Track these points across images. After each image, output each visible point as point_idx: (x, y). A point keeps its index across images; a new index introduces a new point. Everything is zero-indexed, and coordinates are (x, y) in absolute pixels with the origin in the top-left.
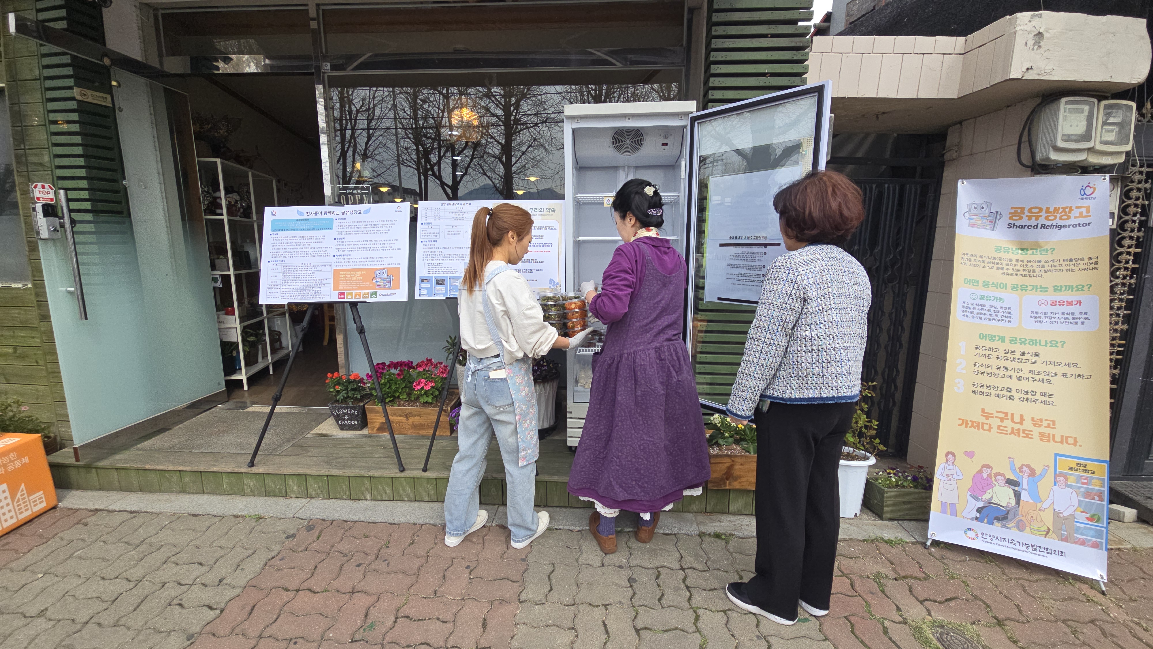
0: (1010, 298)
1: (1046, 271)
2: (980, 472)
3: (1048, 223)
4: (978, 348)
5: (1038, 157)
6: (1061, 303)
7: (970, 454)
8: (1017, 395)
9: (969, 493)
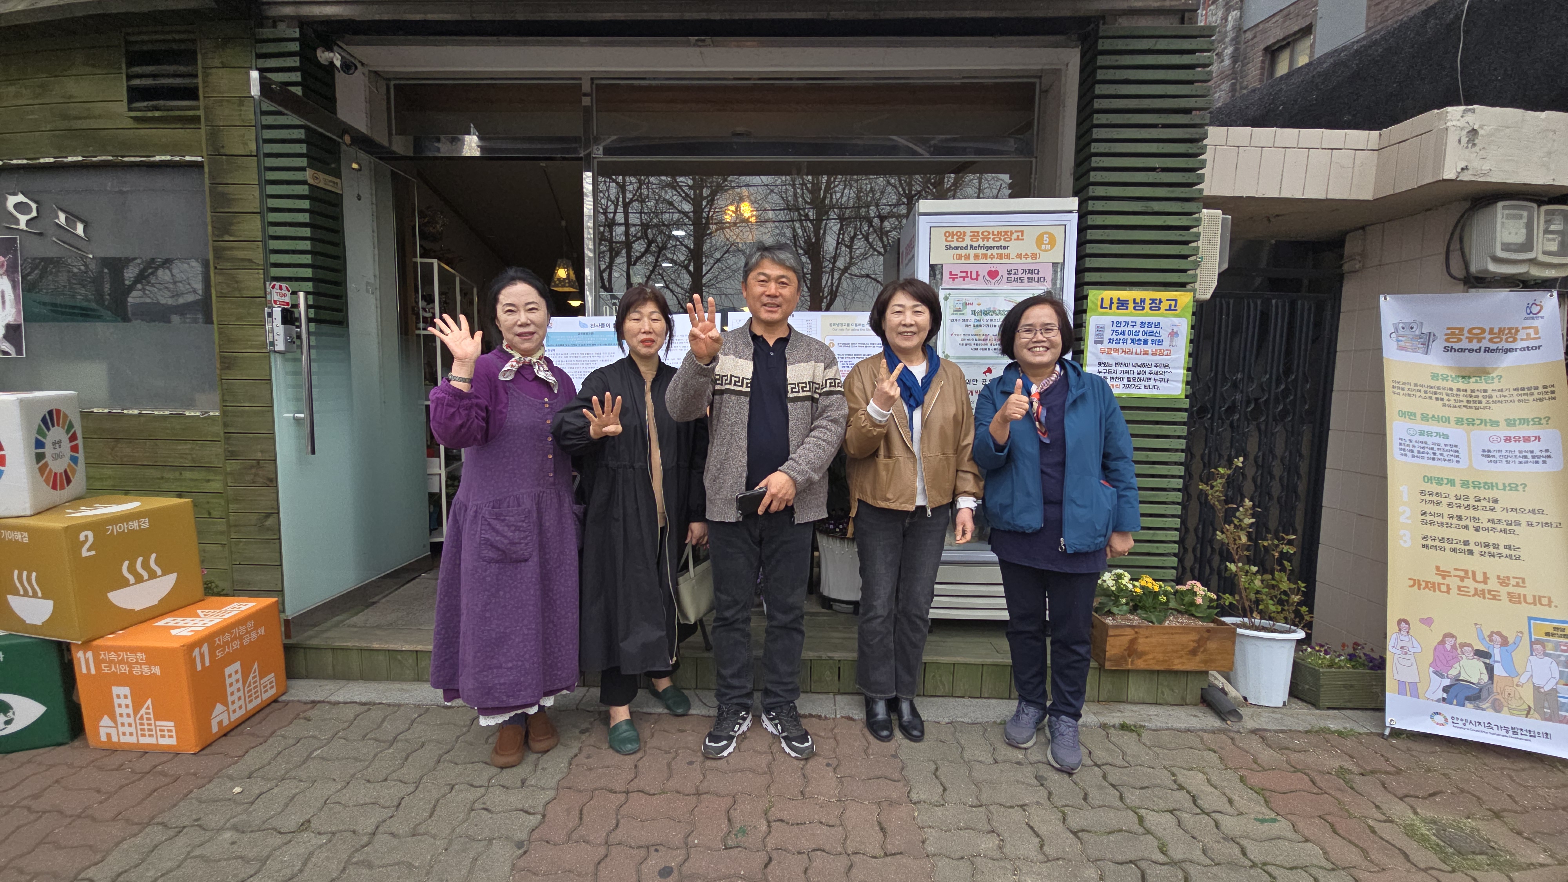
0: (1456, 435)
1: (1494, 402)
2: (1442, 642)
3: (1493, 346)
4: (1423, 493)
5: (1473, 269)
6: (1517, 440)
7: (1428, 622)
8: (1476, 549)
9: (1432, 669)
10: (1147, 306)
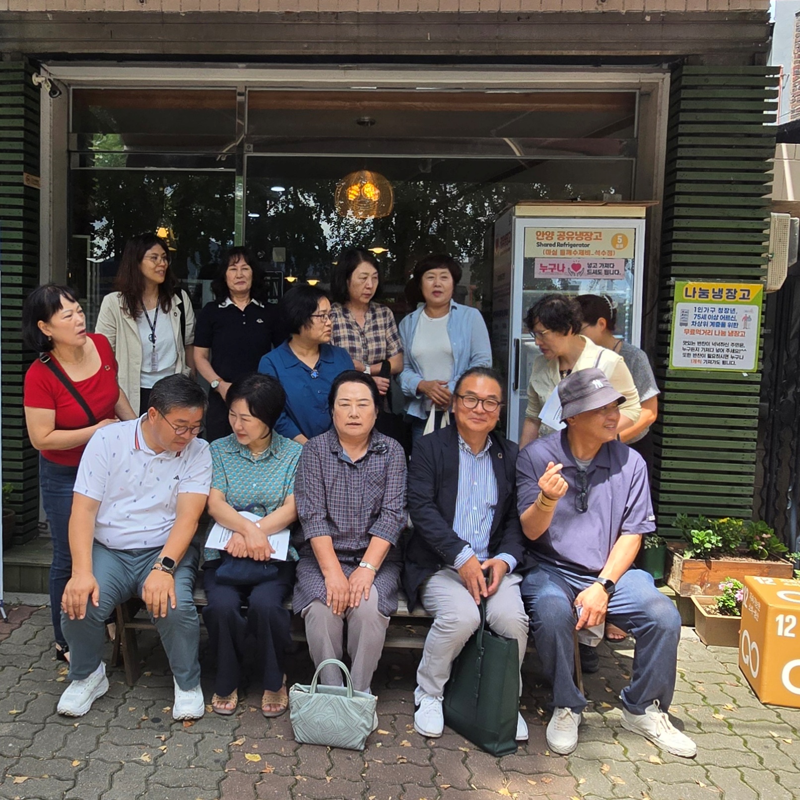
10: (724, 295)
